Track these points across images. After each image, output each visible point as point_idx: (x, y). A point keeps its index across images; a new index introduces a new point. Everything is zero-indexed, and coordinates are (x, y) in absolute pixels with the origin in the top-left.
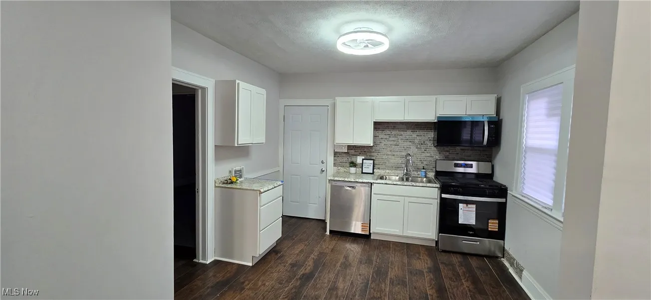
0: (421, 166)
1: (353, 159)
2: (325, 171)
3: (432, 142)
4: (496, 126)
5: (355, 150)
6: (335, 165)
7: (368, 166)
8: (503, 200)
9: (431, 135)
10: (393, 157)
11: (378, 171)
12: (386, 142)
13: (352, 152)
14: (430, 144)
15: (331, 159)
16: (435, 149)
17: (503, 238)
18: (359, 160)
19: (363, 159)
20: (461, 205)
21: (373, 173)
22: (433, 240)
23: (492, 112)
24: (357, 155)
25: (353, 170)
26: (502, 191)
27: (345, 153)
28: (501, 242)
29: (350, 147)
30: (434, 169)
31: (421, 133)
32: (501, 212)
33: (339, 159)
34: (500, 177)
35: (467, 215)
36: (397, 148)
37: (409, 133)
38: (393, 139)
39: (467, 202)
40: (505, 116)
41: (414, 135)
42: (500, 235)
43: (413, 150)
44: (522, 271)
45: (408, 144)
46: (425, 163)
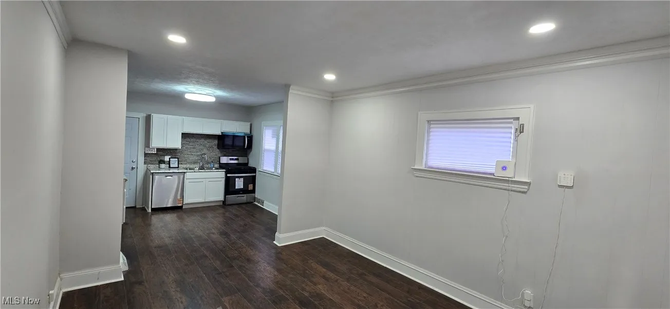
0: (210, 160)
1: (162, 158)
2: (136, 168)
3: (217, 146)
4: (250, 138)
5: (162, 151)
6: (145, 163)
7: (174, 163)
8: (254, 174)
9: (216, 142)
10: (192, 156)
11: (181, 165)
12: (187, 146)
13: (161, 153)
14: (215, 147)
15: (141, 159)
16: (218, 150)
17: (255, 193)
18: (167, 158)
19: (170, 158)
20: (237, 179)
21: (178, 167)
22: (221, 201)
23: (248, 132)
24: (164, 155)
25: (163, 166)
26: (254, 170)
27: (155, 154)
28: (254, 194)
29: (158, 150)
30: (218, 163)
31: (210, 140)
32: (253, 180)
33: (148, 159)
34: (251, 164)
35: (239, 184)
36: (195, 150)
37: (203, 140)
38: (192, 144)
39: (239, 177)
40: (255, 134)
41: (206, 142)
42: (253, 191)
43: (205, 151)
44: (263, 202)
45: (202, 147)
46: (212, 159)
